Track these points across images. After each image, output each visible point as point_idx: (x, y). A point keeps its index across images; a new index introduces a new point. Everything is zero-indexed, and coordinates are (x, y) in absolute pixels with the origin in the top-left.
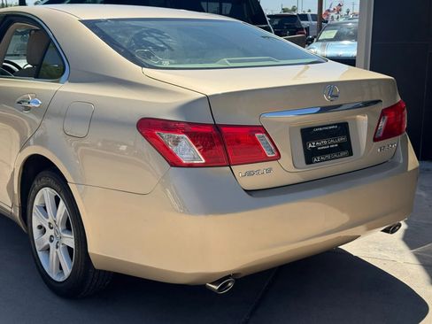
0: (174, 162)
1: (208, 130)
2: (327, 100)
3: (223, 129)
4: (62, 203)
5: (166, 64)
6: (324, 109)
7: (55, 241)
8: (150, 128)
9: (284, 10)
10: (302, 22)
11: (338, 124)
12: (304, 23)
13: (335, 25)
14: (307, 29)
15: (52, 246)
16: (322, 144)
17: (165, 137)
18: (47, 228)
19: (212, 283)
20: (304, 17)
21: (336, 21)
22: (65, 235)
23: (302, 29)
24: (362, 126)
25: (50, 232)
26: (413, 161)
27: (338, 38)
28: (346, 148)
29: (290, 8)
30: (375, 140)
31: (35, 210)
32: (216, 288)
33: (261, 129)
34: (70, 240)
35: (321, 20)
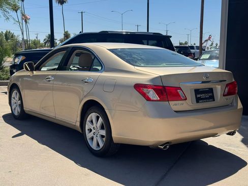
0: (148, 99)
1: (161, 88)
2: (204, 79)
3: (166, 88)
4: (100, 118)
5: (142, 65)
6: (203, 82)
7: (96, 134)
8: (139, 87)
9: (180, 44)
10: (191, 50)
11: (209, 89)
12: (192, 51)
13: (209, 52)
14: (194, 54)
15: (95, 136)
16: (203, 96)
17: (145, 90)
18: (92, 129)
19: (161, 146)
20: (192, 47)
21: (209, 50)
22: (101, 131)
23: (191, 54)
24: (219, 90)
25: (93, 131)
26: (240, 106)
27: (210, 58)
28: (212, 98)
29: (184, 42)
30: (224, 95)
31: (87, 122)
32: (162, 147)
33: (180, 88)
34: (103, 133)
35: (201, 49)
